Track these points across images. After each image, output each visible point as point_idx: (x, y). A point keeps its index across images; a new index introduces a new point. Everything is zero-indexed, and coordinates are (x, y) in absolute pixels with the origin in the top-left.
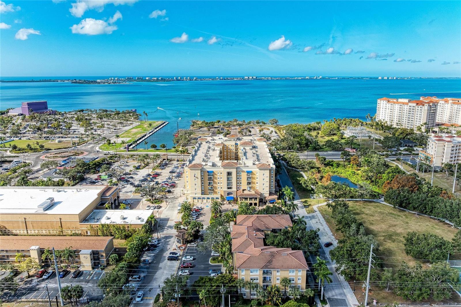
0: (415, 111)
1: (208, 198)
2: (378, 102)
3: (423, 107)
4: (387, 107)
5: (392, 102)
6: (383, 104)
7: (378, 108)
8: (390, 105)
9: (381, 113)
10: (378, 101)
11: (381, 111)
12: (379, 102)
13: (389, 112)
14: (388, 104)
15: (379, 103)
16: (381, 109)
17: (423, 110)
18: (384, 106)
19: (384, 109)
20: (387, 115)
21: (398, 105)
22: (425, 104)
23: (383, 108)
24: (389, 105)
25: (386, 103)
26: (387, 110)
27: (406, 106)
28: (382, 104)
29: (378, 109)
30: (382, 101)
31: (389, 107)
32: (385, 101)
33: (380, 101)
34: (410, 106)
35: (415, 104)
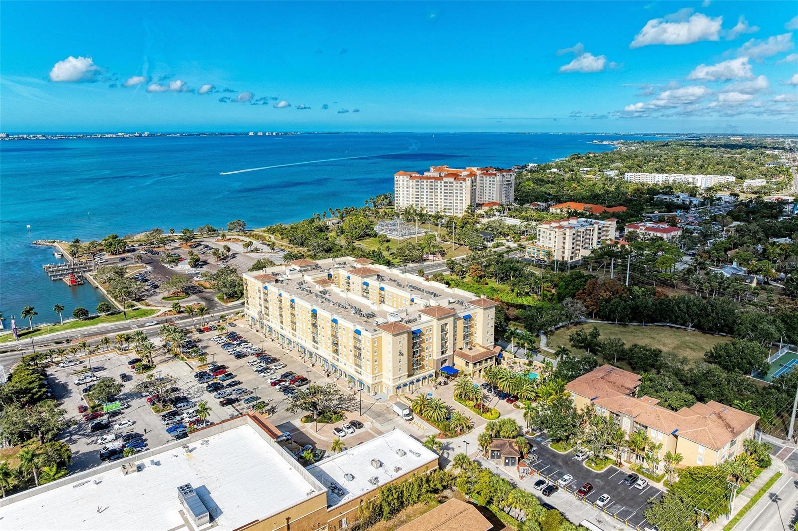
0: (453, 188)
1: (418, 380)
2: (395, 179)
3: (464, 183)
4: (411, 185)
5: (416, 177)
6: (404, 181)
7: (397, 188)
8: (415, 183)
9: (401, 196)
10: (395, 177)
11: (401, 192)
12: (397, 179)
13: (415, 193)
14: (411, 181)
15: (397, 181)
16: (401, 189)
17: (464, 187)
18: (405, 185)
19: (406, 189)
20: (411, 198)
21: (427, 182)
22: (467, 179)
23: (403, 188)
24: (413, 182)
25: (408, 179)
26: (411, 189)
27: (439, 182)
28: (401, 181)
29: (395, 189)
30: (401, 177)
31: (413, 185)
32: (405, 177)
33: (398, 177)
34: (445, 183)
35: (453, 179)
